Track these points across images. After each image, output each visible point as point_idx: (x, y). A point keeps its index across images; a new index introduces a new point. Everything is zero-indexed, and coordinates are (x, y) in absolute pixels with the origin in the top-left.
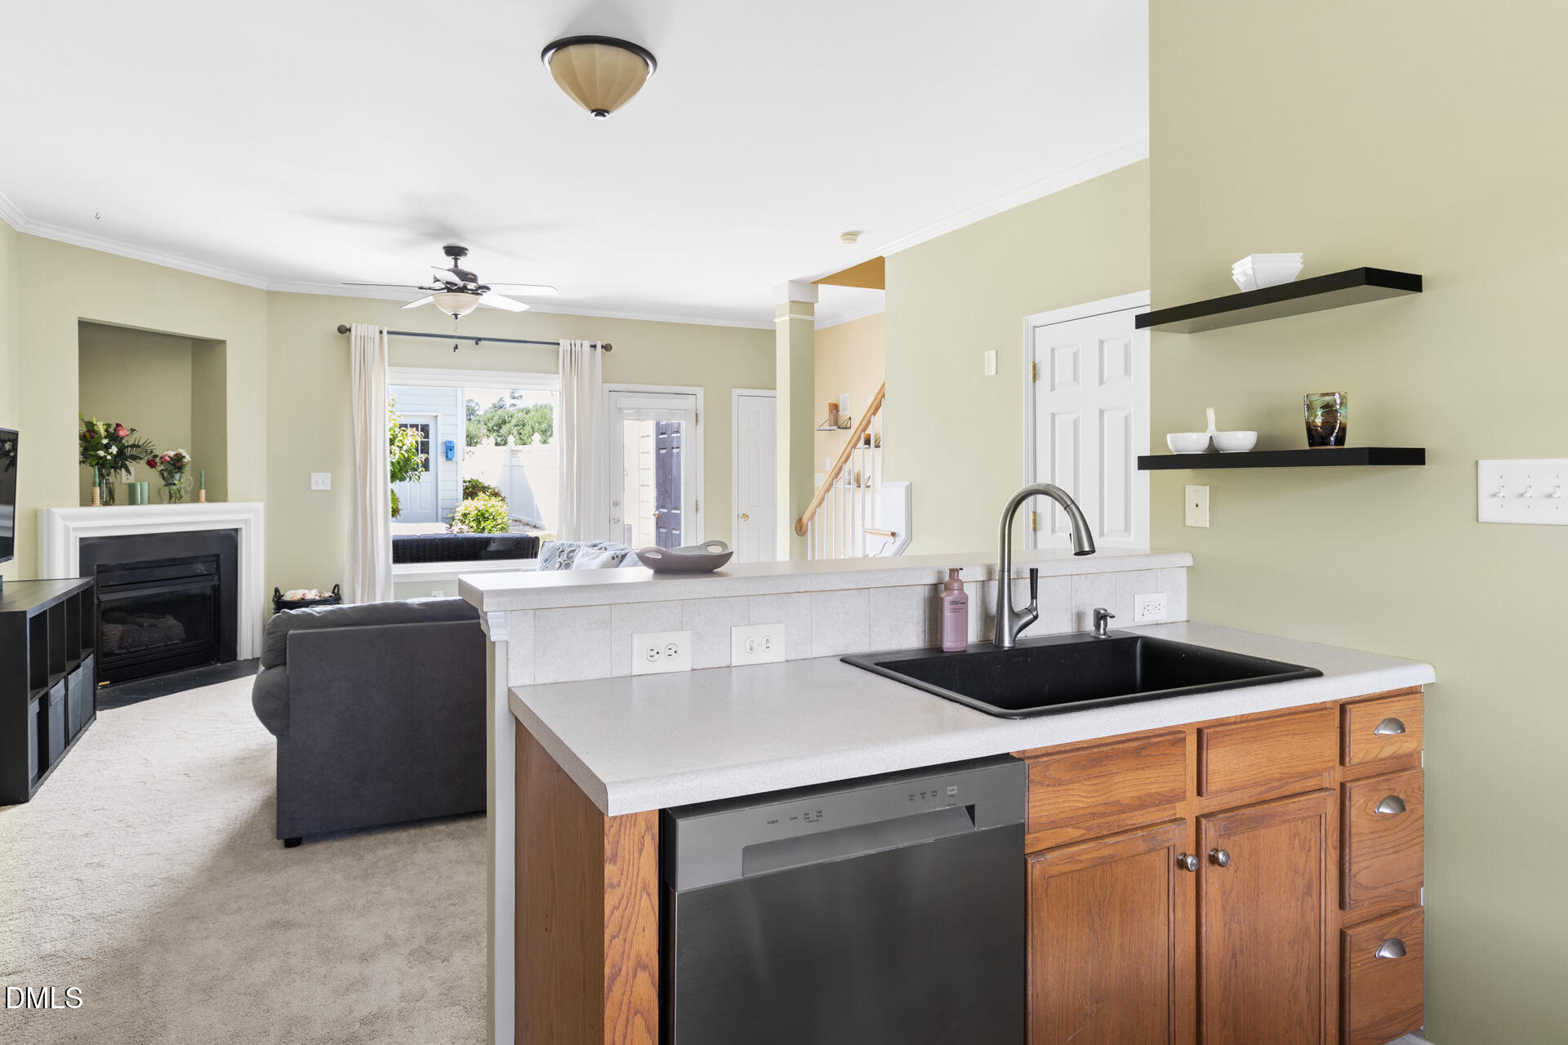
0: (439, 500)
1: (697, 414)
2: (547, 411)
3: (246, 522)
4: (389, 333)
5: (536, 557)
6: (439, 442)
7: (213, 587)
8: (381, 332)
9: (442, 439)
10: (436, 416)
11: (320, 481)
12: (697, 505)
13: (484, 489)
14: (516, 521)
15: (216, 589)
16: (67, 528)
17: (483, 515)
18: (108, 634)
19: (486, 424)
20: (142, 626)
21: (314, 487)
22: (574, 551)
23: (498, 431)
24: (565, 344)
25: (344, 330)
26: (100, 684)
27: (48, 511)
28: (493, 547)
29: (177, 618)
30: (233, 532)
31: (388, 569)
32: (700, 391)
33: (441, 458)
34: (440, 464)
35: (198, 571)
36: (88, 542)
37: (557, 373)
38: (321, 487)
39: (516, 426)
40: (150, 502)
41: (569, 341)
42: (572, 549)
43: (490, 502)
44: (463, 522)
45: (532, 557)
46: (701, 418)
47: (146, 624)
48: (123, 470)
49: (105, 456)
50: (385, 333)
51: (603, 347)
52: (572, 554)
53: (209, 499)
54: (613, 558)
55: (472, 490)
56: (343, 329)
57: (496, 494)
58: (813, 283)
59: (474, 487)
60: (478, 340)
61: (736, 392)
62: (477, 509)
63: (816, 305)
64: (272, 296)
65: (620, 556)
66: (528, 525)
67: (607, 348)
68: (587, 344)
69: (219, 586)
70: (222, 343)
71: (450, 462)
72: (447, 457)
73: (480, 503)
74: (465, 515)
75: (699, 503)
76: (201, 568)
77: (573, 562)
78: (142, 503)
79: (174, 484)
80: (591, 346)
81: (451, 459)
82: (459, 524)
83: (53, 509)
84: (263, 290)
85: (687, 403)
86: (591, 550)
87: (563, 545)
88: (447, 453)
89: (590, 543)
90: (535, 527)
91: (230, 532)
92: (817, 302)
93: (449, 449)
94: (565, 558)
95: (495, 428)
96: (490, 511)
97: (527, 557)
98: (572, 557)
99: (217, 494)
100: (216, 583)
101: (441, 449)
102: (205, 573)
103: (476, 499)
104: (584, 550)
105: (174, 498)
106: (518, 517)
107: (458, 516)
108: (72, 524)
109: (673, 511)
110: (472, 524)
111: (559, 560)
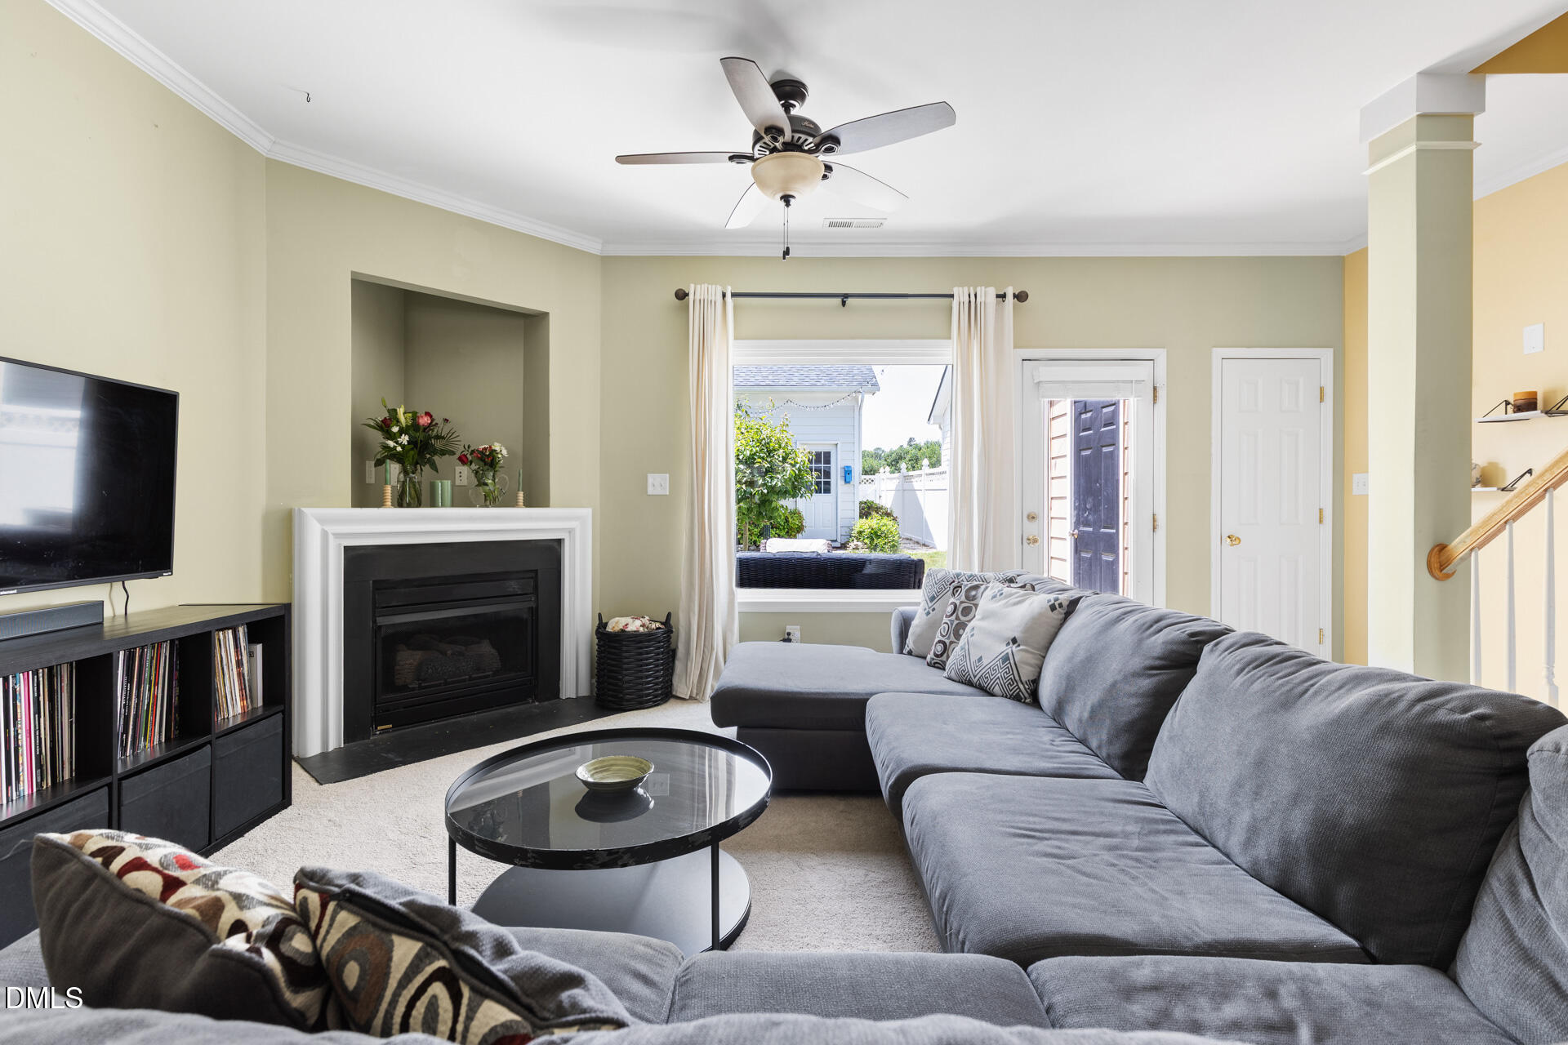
0: (839, 518)
1: (1155, 389)
2: (936, 447)
3: (571, 531)
4: (734, 295)
5: (919, 587)
6: (839, 467)
7: (531, 609)
8: (724, 295)
9: (841, 464)
10: (837, 445)
11: (657, 484)
12: (1154, 520)
13: (878, 509)
14: (908, 539)
15: (534, 612)
16: (325, 535)
17: (876, 533)
18: (401, 663)
19: (886, 460)
20: (444, 653)
21: (651, 491)
22: (976, 587)
23: (896, 465)
24: (961, 294)
25: (682, 295)
26: (379, 728)
27: (299, 509)
28: (868, 570)
29: (493, 645)
30: (555, 544)
31: (732, 594)
32: (1161, 355)
33: (841, 482)
34: (839, 486)
35: (511, 590)
36: (362, 551)
37: (950, 338)
38: (658, 491)
39: (910, 460)
40: (453, 505)
41: (966, 289)
42: (975, 583)
43: (883, 521)
44: (858, 539)
45: (914, 588)
46: (1162, 393)
47: (449, 652)
48: (427, 466)
49: (395, 447)
50: (729, 295)
51: (1015, 296)
52: (973, 593)
53: (529, 503)
54: (1053, 608)
55: (867, 510)
56: (680, 294)
57: (888, 514)
58: (1474, 71)
59: (869, 508)
60: (844, 297)
61: (1219, 353)
62: (870, 527)
63: (1477, 120)
64: (607, 263)
65: (1065, 604)
66: (918, 543)
67: (1021, 297)
68: (992, 292)
69: (537, 608)
70: (546, 314)
71: (848, 485)
72: (845, 480)
73: (874, 522)
74: (860, 533)
75: (1157, 517)
76: (513, 586)
77: (976, 606)
78: (443, 506)
79: (486, 484)
80: (998, 296)
81: (849, 482)
82: (855, 541)
83: (303, 509)
84: (597, 255)
85: (1141, 371)
86: (1006, 590)
87: (958, 575)
88: (845, 477)
89: (1001, 576)
90: (924, 545)
91: (551, 543)
92: (1483, 109)
93: (847, 473)
94: (963, 598)
95: (893, 463)
96: (883, 529)
97: (908, 587)
98: (974, 597)
99: (536, 496)
100: (533, 605)
101: (840, 473)
102: (519, 592)
103: (869, 518)
104: (995, 587)
105: (490, 500)
106: (909, 535)
107: (854, 533)
108: (331, 529)
109: (1102, 530)
110: (867, 541)
111: (952, 600)
